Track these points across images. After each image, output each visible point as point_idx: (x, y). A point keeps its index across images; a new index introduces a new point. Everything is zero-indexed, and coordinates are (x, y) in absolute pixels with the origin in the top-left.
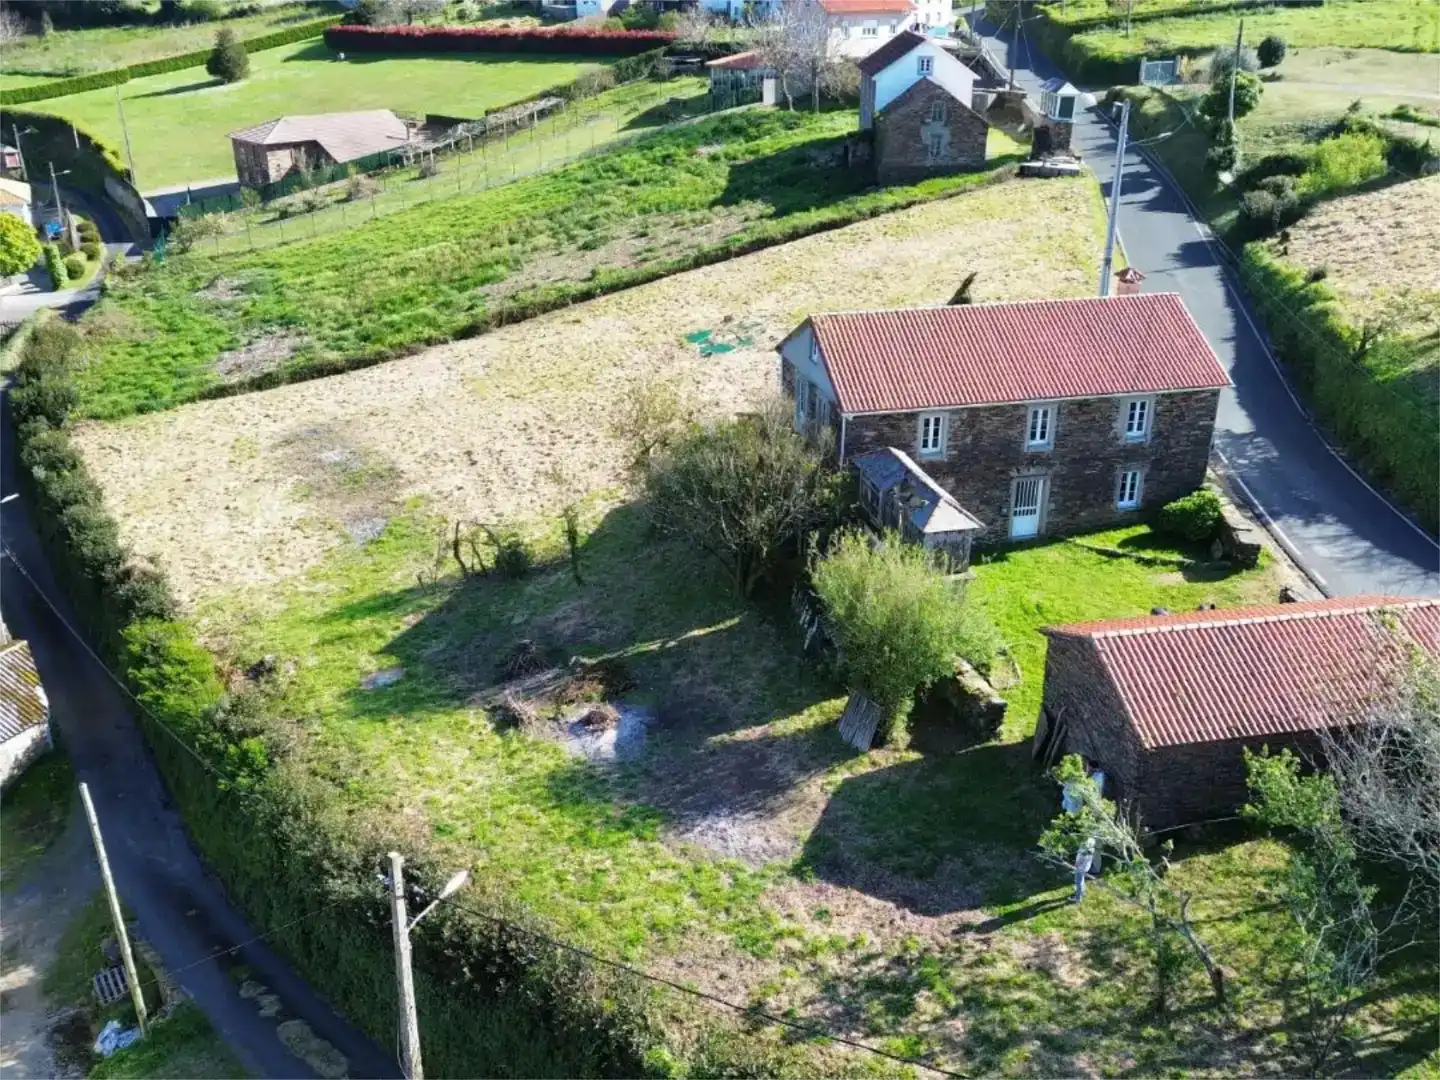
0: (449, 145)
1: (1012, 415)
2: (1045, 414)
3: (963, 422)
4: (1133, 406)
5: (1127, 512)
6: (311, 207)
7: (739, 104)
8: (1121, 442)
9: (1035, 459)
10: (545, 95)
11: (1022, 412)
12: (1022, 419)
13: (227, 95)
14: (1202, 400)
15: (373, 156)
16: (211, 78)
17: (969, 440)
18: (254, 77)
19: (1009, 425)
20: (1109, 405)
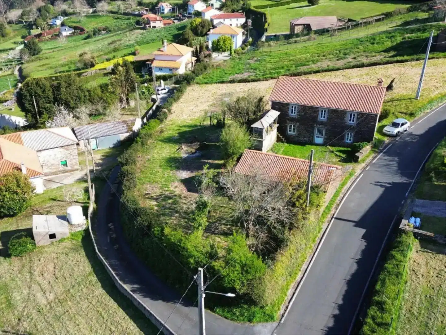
0: (346, 28)
1: (315, 110)
2: (325, 111)
3: (302, 109)
4: (351, 115)
5: (348, 143)
6: (296, 42)
7: (435, 22)
8: (347, 124)
9: (322, 123)
10: (382, 15)
11: (318, 109)
12: (318, 111)
13: (309, 9)
14: (371, 117)
15: (322, 29)
16: (308, 4)
17: (303, 114)
18: (320, 4)
19: (315, 112)
20: (344, 112)
